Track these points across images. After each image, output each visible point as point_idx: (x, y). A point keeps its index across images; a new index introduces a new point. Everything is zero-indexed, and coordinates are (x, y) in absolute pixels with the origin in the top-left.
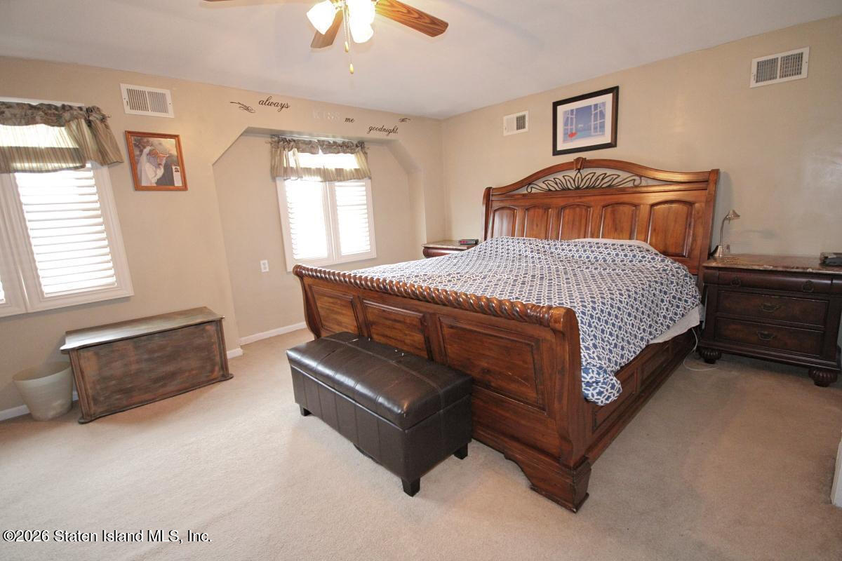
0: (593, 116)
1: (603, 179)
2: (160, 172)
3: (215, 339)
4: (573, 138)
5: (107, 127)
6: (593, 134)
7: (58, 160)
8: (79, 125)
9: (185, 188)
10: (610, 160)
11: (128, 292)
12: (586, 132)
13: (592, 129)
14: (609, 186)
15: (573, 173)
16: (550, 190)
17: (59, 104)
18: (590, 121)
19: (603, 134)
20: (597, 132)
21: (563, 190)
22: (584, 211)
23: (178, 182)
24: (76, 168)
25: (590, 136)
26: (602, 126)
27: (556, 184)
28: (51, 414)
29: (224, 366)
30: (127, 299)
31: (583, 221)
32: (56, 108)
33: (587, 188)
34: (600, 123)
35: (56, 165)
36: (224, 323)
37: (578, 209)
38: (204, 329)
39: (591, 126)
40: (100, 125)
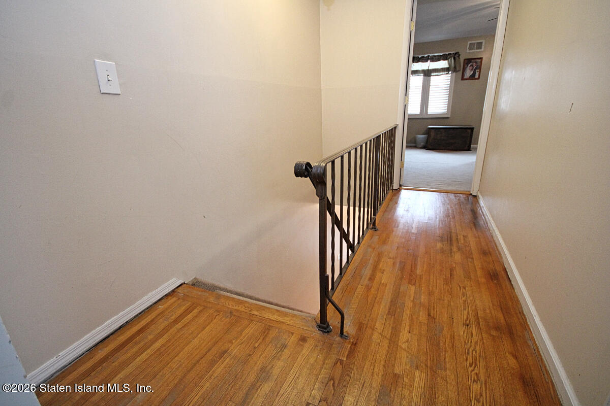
2: (472, 73)
3: (469, 135)
5: (459, 58)
7: (443, 72)
8: (451, 60)
9: (479, 78)
11: (449, 116)
17: (447, 53)
23: (477, 76)
24: (447, 74)
28: (420, 146)
29: (470, 146)
30: (447, 118)
32: (447, 55)
35: (442, 73)
36: (474, 130)
38: (466, 131)
40: (457, 58)
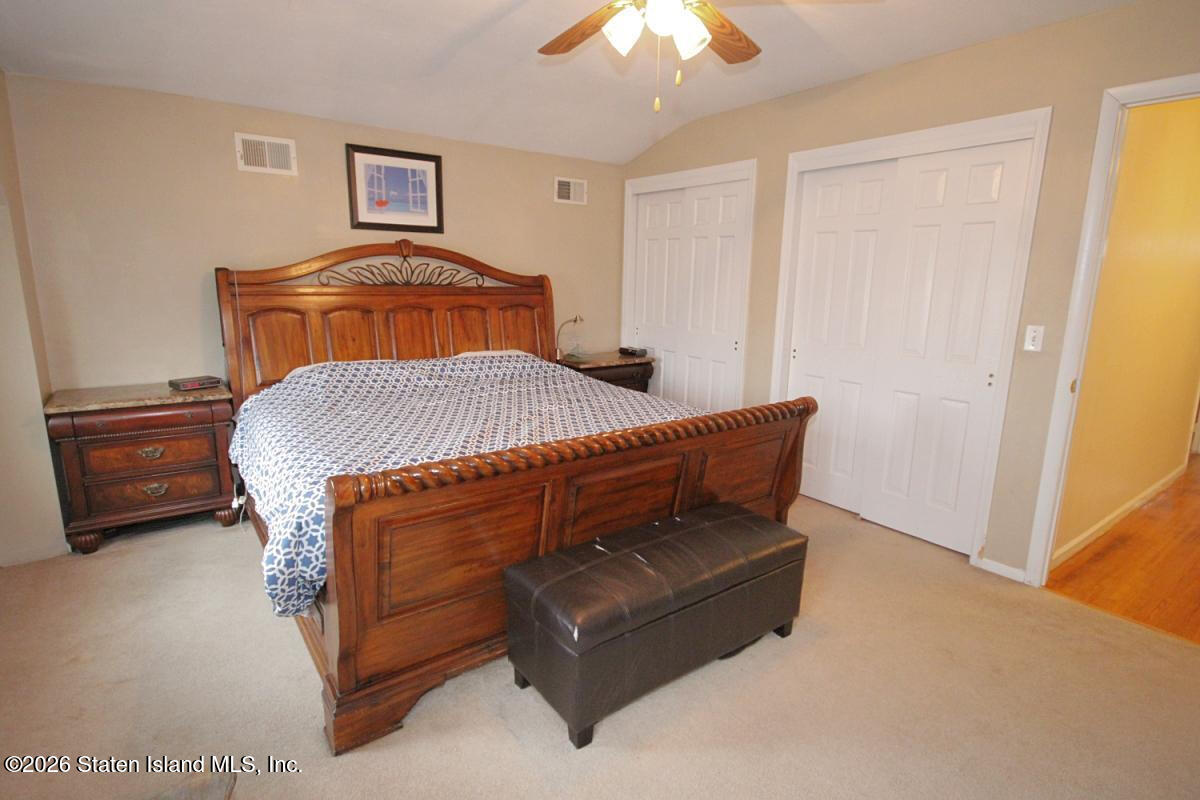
0: (410, 185)
1: (440, 275)
4: (384, 208)
6: (412, 209)
10: (445, 251)
12: (403, 203)
13: (411, 201)
14: (450, 284)
15: (396, 261)
16: (362, 283)
18: (408, 191)
19: (426, 213)
20: (417, 207)
21: (386, 284)
22: (424, 317)
25: (407, 210)
26: (424, 202)
27: (372, 273)
31: (427, 331)
33: (421, 284)
34: (421, 197)
37: (415, 314)
39: (408, 197)
